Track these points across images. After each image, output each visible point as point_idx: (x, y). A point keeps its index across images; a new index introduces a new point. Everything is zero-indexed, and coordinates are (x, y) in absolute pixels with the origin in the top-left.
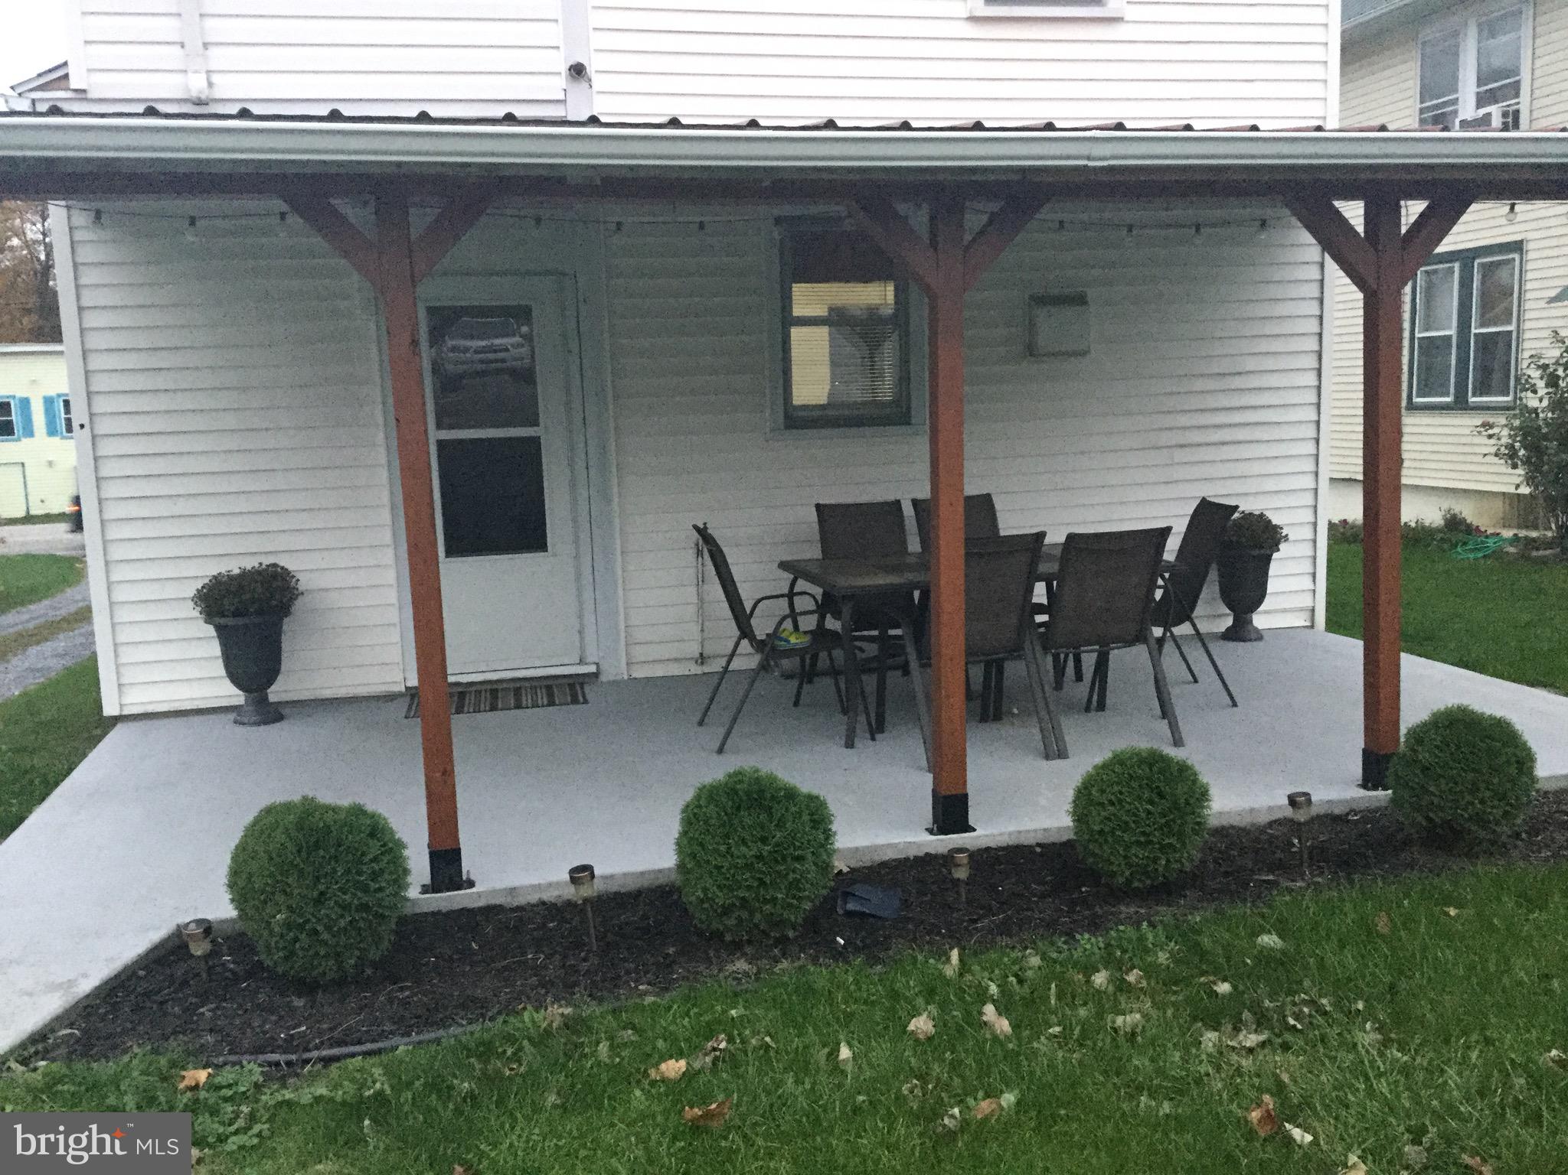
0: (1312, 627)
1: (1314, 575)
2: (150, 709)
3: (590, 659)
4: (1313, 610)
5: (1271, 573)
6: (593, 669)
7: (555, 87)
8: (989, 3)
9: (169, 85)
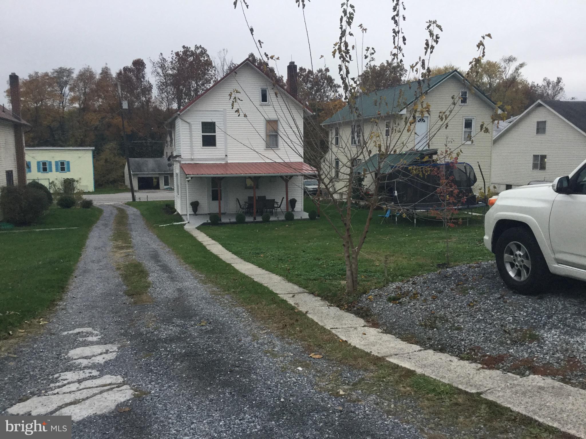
7: (224, 157)
8: (266, 148)
9: (190, 157)
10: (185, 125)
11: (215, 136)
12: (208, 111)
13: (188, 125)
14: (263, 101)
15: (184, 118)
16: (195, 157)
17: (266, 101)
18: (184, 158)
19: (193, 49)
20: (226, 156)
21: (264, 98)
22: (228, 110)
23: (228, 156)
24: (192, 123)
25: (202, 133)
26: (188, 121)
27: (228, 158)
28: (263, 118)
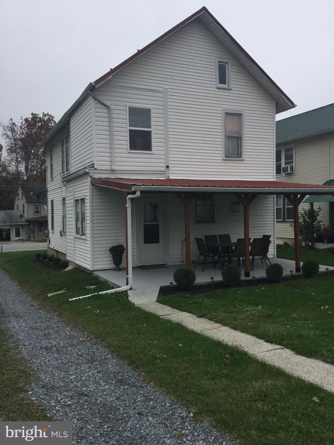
0: (274, 257)
1: (274, 249)
2: (98, 269)
3: (165, 261)
4: (274, 255)
5: (269, 248)
6: (166, 263)
7: (164, 169)
8: (226, 157)
9: (109, 168)
10: (101, 110)
11: (150, 132)
12: (138, 89)
13: (106, 111)
14: (220, 83)
15: (100, 98)
16: (117, 168)
17: (225, 83)
18: (99, 167)
19: (41, 115)
20: (168, 167)
21: (222, 79)
23: (170, 168)
24: (112, 107)
25: (130, 126)
28: (221, 109)
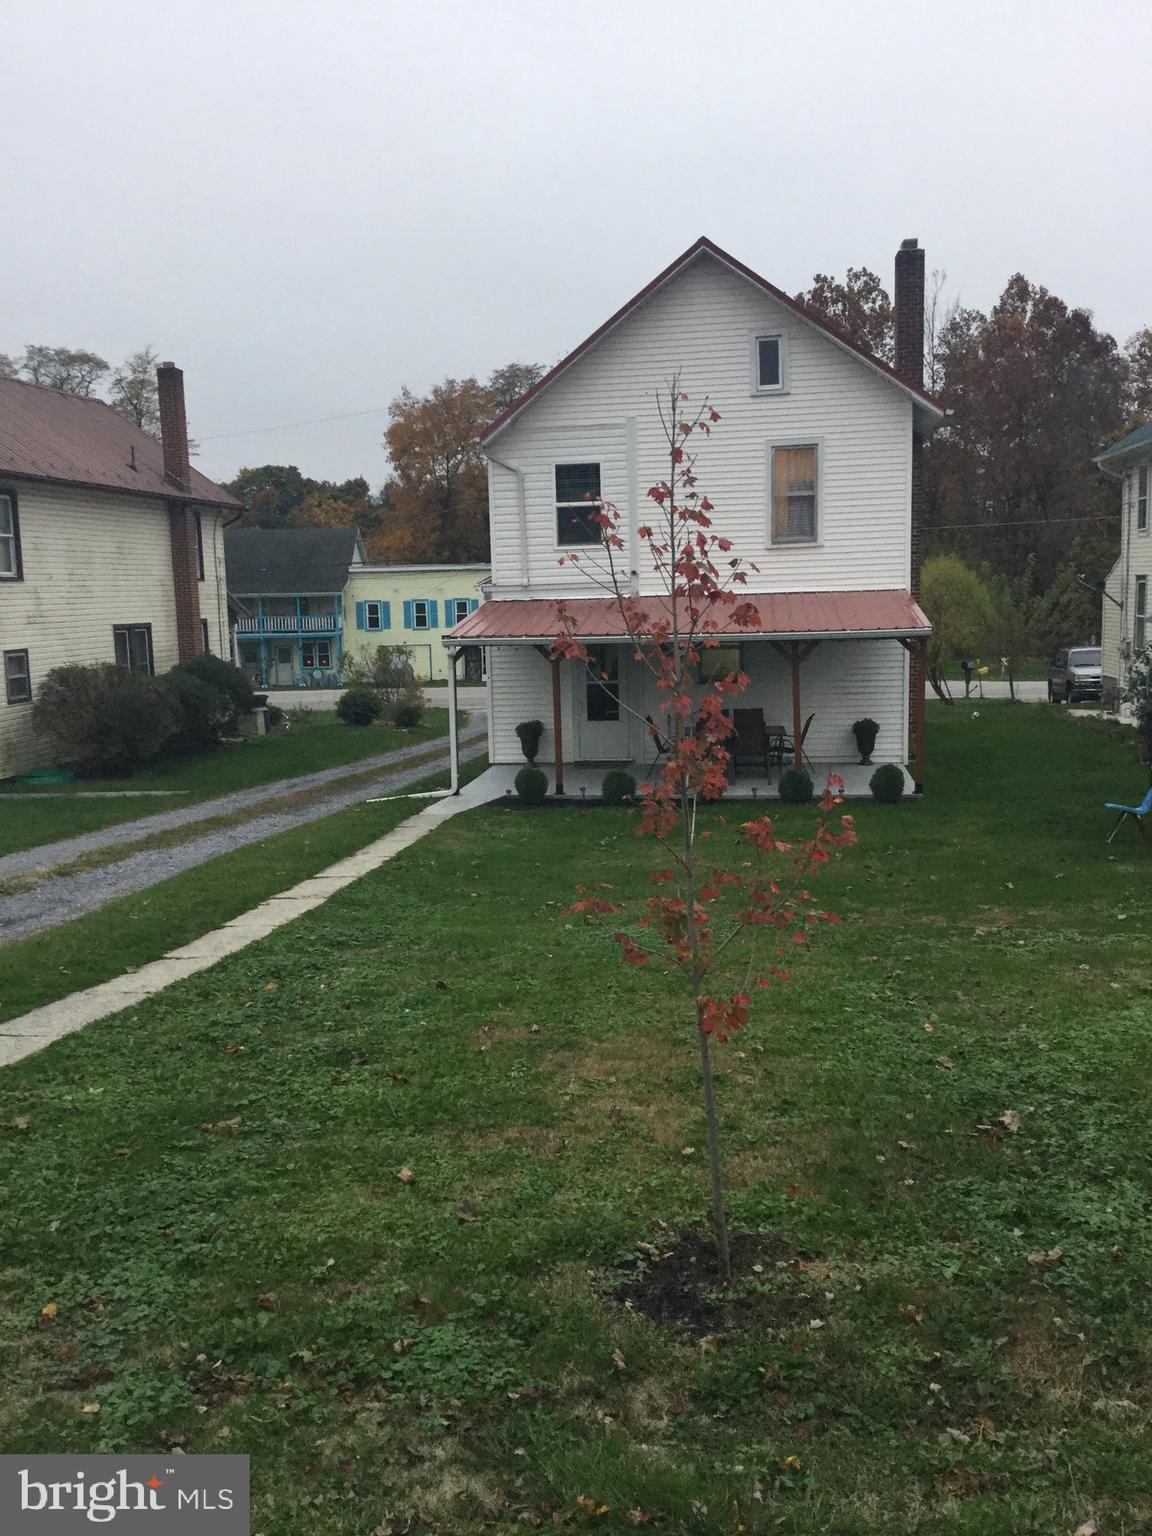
1: (903, 744)
2: (501, 762)
4: (903, 756)
6: (632, 759)
7: (627, 577)
8: (773, 543)
9: (518, 581)
10: (505, 478)
11: (599, 509)
12: (574, 428)
13: (512, 478)
14: (763, 382)
15: (500, 457)
16: (534, 581)
17: (776, 382)
18: (501, 582)
20: (634, 573)
21: (769, 371)
22: (640, 419)
23: (639, 577)
24: (523, 470)
25: (558, 501)
26: (513, 463)
27: (642, 582)
28: (762, 440)
